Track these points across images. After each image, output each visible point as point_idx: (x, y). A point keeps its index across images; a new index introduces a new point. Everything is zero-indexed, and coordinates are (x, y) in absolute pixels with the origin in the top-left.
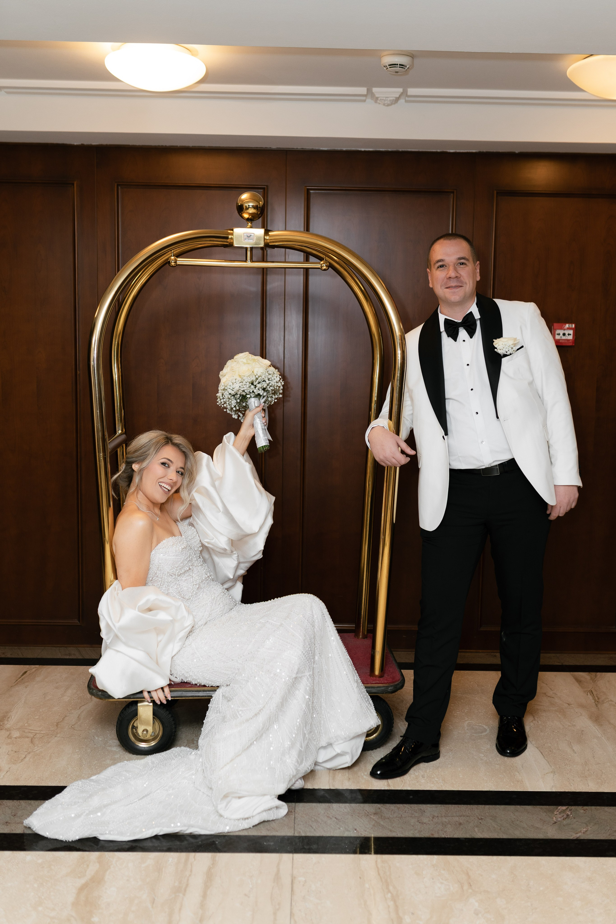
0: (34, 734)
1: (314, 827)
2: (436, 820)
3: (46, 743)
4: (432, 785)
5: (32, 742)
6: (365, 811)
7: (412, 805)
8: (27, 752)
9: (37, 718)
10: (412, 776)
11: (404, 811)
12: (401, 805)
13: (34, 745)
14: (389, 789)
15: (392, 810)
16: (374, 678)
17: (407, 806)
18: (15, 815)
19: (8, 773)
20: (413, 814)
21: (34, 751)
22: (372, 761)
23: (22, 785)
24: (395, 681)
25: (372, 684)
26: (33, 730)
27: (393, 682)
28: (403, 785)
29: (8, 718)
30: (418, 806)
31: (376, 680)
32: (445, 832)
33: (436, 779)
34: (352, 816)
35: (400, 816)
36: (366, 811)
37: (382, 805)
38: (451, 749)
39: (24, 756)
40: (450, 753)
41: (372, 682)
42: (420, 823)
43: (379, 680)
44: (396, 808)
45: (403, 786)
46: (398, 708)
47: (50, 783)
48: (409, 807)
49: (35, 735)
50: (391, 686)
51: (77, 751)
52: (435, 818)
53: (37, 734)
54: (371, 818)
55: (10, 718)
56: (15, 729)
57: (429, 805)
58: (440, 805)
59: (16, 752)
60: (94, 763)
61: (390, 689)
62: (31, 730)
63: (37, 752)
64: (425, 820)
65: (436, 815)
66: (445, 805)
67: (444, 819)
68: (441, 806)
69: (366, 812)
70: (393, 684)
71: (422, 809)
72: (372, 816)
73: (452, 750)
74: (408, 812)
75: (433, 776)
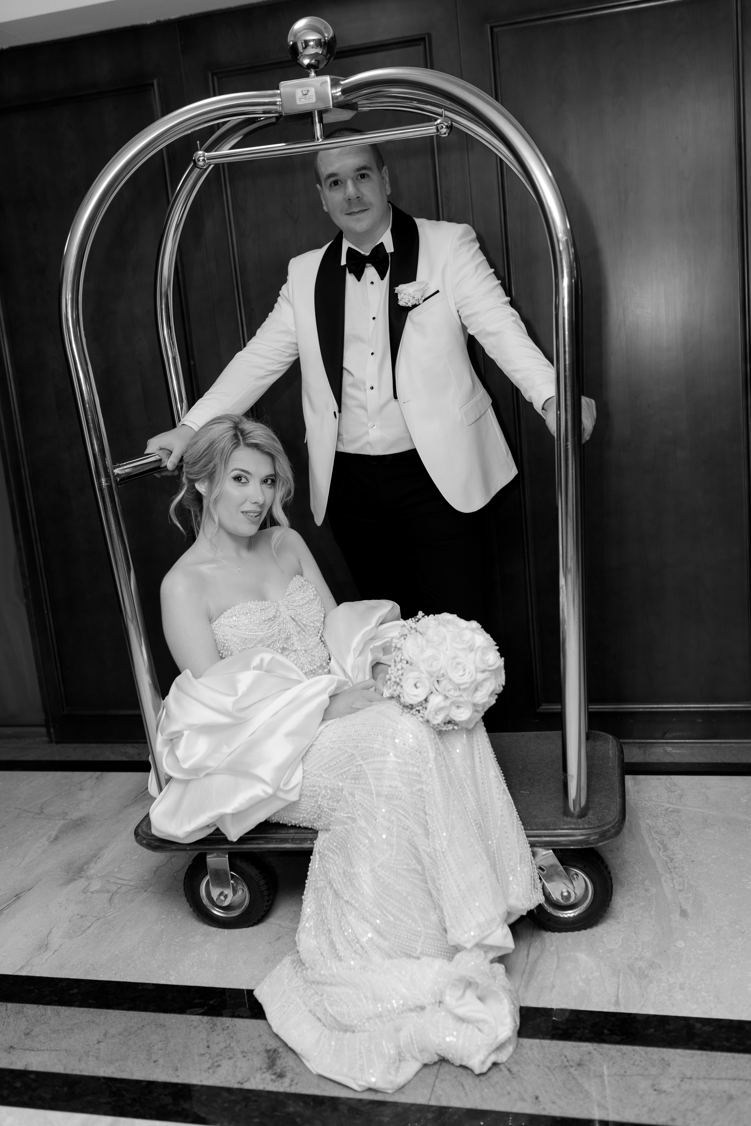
0: (119, 886)
1: (467, 1087)
2: (686, 1086)
3: (129, 902)
4: (695, 1006)
5: (110, 900)
6: (563, 1057)
7: (650, 1049)
8: (95, 918)
9: (135, 859)
10: (662, 985)
11: (632, 1062)
12: (630, 1048)
13: (111, 905)
14: (615, 1011)
15: (612, 1058)
16: (569, 819)
17: (640, 1050)
18: (28, 1034)
19: (56, 953)
20: (647, 1069)
21: (105, 916)
22: (601, 951)
23: (63, 977)
24: (604, 825)
25: (563, 829)
26: (121, 879)
27: (599, 827)
28: (642, 1003)
29: (99, 858)
30: (660, 1051)
31: (570, 823)
32: (698, 1115)
33: (704, 994)
34: (539, 1066)
35: (622, 1071)
36: (566, 1057)
37: (596, 1045)
38: (743, 931)
39: (90, 924)
40: (740, 938)
41: (563, 827)
42: (655, 1090)
43: (575, 824)
44: (619, 1054)
45: (642, 1006)
46: (667, 846)
47: (102, 976)
48: (643, 1053)
49: (120, 888)
50: (595, 834)
51: (164, 917)
52: (686, 1080)
53: (124, 887)
54: (570, 1073)
55: (101, 858)
56: (99, 877)
57: (679, 1051)
58: (699, 1052)
59: (82, 916)
60: (177, 941)
61: (592, 838)
62: (119, 879)
63: (109, 918)
64: (666, 1085)
65: (689, 1073)
66: (709, 1053)
67: (702, 1086)
68: (702, 1054)
69: (565, 1060)
70: (599, 830)
71: (666, 1059)
72: (572, 1070)
73: (743, 933)
74: (638, 1065)
75: (699, 987)
